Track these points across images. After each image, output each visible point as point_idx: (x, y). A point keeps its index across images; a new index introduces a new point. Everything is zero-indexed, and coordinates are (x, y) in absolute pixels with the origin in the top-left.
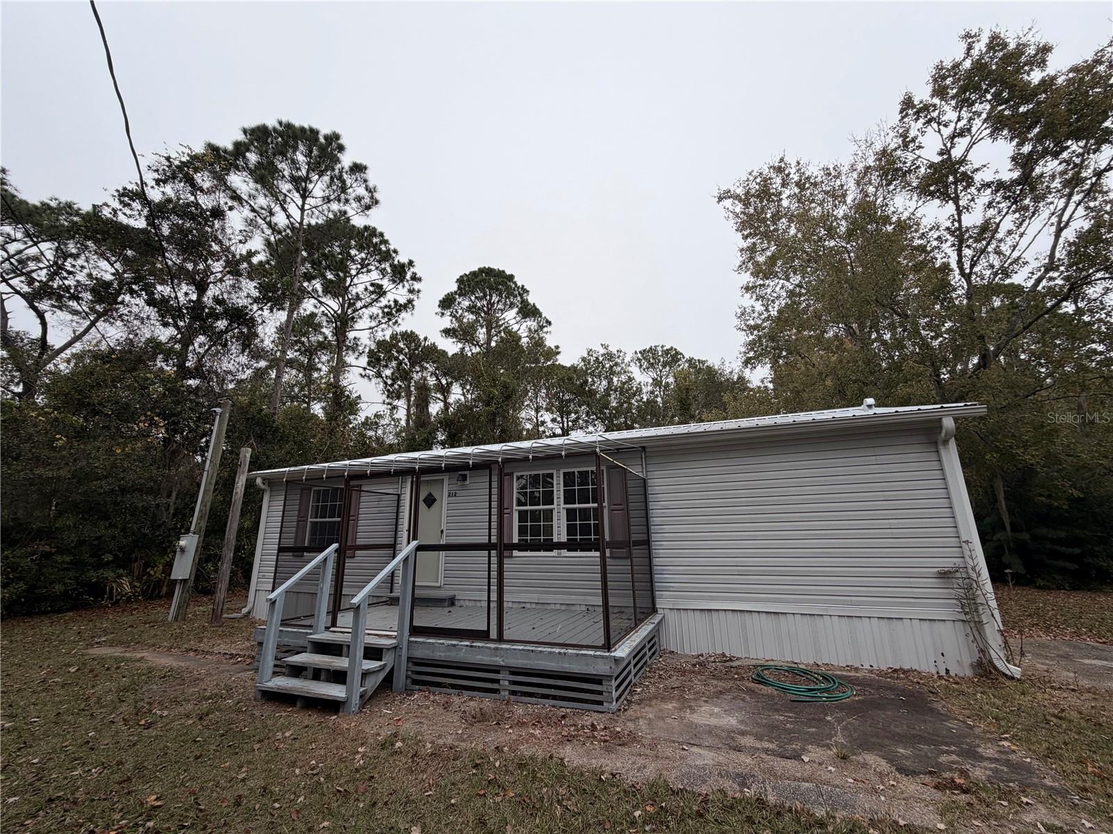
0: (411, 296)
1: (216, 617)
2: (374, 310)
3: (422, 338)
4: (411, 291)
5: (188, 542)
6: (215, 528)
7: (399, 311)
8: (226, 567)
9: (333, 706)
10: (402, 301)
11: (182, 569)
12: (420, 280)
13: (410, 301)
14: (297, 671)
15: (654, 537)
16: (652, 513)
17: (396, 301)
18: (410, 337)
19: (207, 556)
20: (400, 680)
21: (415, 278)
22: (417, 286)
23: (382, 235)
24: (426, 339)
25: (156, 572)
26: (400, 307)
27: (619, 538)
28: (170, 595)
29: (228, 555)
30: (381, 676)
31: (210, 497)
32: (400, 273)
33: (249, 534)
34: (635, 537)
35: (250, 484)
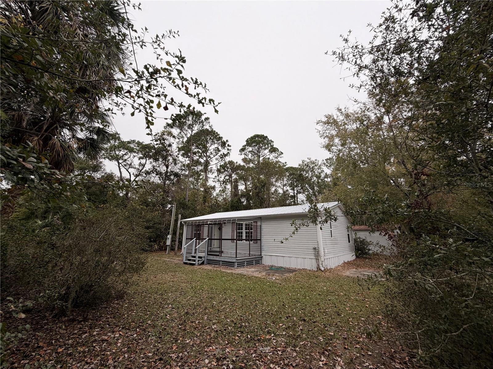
0: (228, 151)
1: (175, 254)
2: (217, 157)
3: (235, 162)
4: (228, 150)
5: (169, 237)
6: (174, 233)
7: (225, 156)
8: (177, 243)
9: (193, 265)
10: (225, 153)
11: (168, 242)
12: (230, 146)
13: (228, 153)
14: (189, 260)
15: (262, 239)
16: (262, 233)
17: (224, 154)
18: (231, 163)
19: (173, 241)
20: (205, 262)
21: (228, 145)
22: (229, 148)
23: (217, 133)
24: (237, 163)
25: (162, 244)
26: (225, 155)
27: (255, 238)
28: (166, 250)
29: (177, 240)
30: (202, 261)
31: (173, 226)
32: (224, 144)
33: (181, 234)
34: (258, 238)
35: (181, 222)
